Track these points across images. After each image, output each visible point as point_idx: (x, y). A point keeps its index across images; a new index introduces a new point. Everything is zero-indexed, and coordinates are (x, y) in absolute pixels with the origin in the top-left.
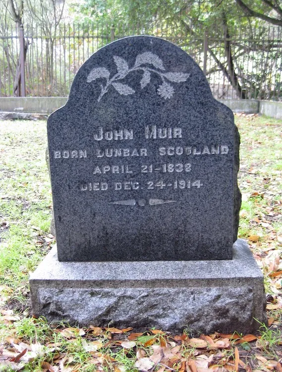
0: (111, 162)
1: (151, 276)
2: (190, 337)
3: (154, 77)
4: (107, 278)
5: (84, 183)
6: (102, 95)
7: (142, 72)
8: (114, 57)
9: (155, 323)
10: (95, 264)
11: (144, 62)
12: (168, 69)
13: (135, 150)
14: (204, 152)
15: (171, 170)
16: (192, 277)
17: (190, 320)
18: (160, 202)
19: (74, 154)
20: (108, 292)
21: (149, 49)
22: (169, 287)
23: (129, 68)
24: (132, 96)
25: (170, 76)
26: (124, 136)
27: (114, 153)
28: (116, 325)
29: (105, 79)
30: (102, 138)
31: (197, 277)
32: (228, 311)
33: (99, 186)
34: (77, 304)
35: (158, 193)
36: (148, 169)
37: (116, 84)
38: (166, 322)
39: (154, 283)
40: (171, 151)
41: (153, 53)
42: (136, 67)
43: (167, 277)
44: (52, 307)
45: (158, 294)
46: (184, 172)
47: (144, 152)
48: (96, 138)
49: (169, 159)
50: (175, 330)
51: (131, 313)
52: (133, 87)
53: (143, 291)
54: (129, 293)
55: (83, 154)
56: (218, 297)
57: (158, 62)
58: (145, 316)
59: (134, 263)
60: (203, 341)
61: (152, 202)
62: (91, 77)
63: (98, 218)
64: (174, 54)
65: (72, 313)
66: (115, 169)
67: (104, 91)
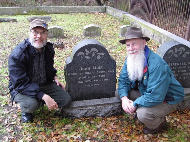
0: (84, 76)
1: (96, 104)
2: (107, 118)
3: (96, 54)
4: (84, 105)
5: (77, 81)
6: (82, 59)
7: (92, 53)
8: (85, 49)
9: (97, 115)
10: (80, 102)
11: (93, 50)
12: (99, 52)
13: (90, 72)
14: (108, 72)
15: (100, 77)
16: (106, 103)
17: (106, 114)
18: (97, 84)
19: (74, 74)
20: (85, 109)
21: (94, 47)
22: (100, 106)
23: (89, 52)
24: (90, 59)
25: (100, 54)
26: (87, 69)
27: (85, 73)
28: (88, 117)
29: (82, 55)
30: (81, 70)
31: (107, 103)
32: (115, 110)
33: (81, 82)
34: (77, 113)
35: (96, 82)
36: (94, 77)
37: (85, 56)
38: (100, 115)
39: (96, 105)
40: (100, 72)
42: (91, 52)
43: (100, 104)
44: (70, 114)
45: (98, 108)
46: (103, 77)
47: (93, 73)
48: (80, 70)
49: (99, 74)
50: (103, 117)
51: (91, 114)
52: (90, 57)
53: (94, 108)
54: (90, 109)
55: (76, 74)
56: (113, 107)
57: (97, 50)
58: (95, 114)
59: (90, 100)
60: (110, 119)
61: (95, 85)
62: (79, 54)
63: (80, 90)
64: (101, 48)
65: (76, 115)
66: (85, 77)
67: (82, 58)
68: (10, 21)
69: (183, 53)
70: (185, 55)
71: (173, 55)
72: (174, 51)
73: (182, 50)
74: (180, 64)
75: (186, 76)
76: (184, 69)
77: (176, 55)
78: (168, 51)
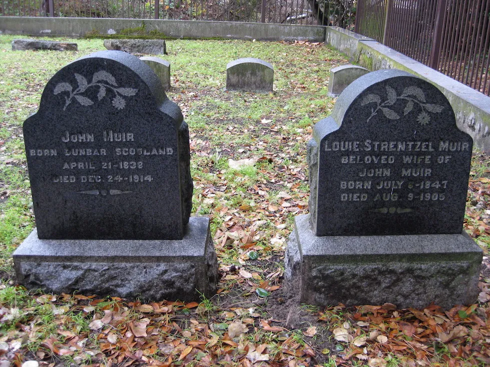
0: (77, 159)
1: (112, 253)
2: (142, 303)
3: (109, 91)
4: (76, 255)
5: (56, 176)
6: (67, 105)
7: (99, 87)
8: (76, 74)
9: (115, 292)
10: (68, 242)
11: (100, 78)
12: (121, 85)
13: (96, 150)
14: (153, 153)
15: (126, 167)
16: (145, 254)
17: (143, 289)
18: (119, 192)
19: (46, 152)
20: (77, 266)
21: (103, 68)
22: (126, 262)
23: (88, 84)
24: (91, 107)
25: (122, 90)
26: (86, 139)
27: (79, 152)
28: (84, 293)
29: (68, 92)
30: (68, 140)
31: (148, 255)
32: (174, 283)
33: (68, 179)
34: (51, 275)
35: (115, 185)
36: (107, 166)
37: (77, 96)
38: (124, 291)
39: (114, 259)
40: (126, 152)
41: (107, 71)
42: (93, 84)
43: (124, 254)
44: (32, 278)
45: (117, 268)
46: (137, 168)
47: (104, 152)
48: (64, 140)
49: (124, 158)
50: (131, 297)
51: (96, 283)
52: (92, 99)
53: (105, 265)
54: (93, 267)
55: (54, 153)
56: (165, 272)
57: (111, 80)
58: (107, 285)
59: (101, 241)
60: (150, 307)
61: (113, 192)
62: (58, 90)
63: (69, 204)
64: (124, 73)
65: (48, 282)
66: (81, 165)
67: (68, 102)
68: (58, 48)
69: (418, 109)
70: (424, 114)
71: (380, 112)
72: (384, 99)
73: (415, 97)
74: (407, 145)
75: (432, 190)
76: (423, 164)
77: (391, 115)
78: (361, 96)
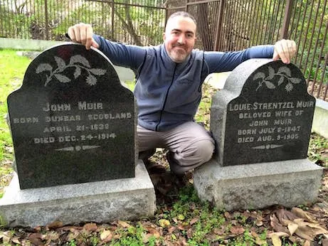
0: (56, 125)
1: (86, 194)
3: (83, 71)
4: (56, 199)
6: (48, 82)
7: (75, 68)
8: (55, 57)
10: (47, 190)
11: (76, 61)
12: (94, 66)
13: (72, 117)
14: (116, 117)
15: (96, 128)
16: (111, 191)
18: (90, 147)
19: (29, 120)
20: (57, 208)
21: (79, 53)
22: (98, 199)
23: (66, 65)
24: (69, 83)
25: (94, 71)
26: (64, 108)
27: (58, 119)
29: (49, 71)
30: (49, 109)
32: (134, 210)
33: (48, 140)
35: (87, 142)
36: (81, 128)
37: (57, 75)
40: (96, 117)
41: (82, 55)
42: (71, 64)
44: (17, 223)
46: (104, 129)
47: (78, 118)
48: (44, 109)
49: (94, 122)
51: (73, 219)
52: (70, 78)
53: (81, 204)
54: (71, 206)
55: (35, 120)
57: (85, 62)
58: (82, 219)
59: (74, 185)
61: (85, 147)
62: (39, 70)
64: (96, 57)
66: (59, 129)
67: (49, 79)
69: (286, 82)
70: (290, 85)
71: (264, 84)
72: (267, 75)
73: (285, 74)
74: (278, 105)
75: (291, 133)
76: (287, 117)
77: (270, 86)
78: (253, 74)
